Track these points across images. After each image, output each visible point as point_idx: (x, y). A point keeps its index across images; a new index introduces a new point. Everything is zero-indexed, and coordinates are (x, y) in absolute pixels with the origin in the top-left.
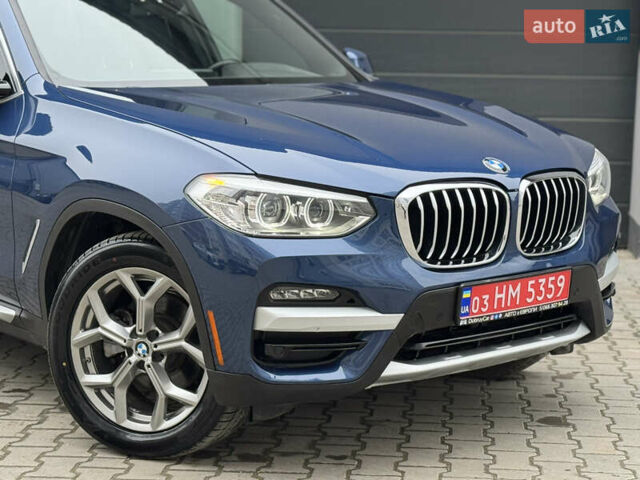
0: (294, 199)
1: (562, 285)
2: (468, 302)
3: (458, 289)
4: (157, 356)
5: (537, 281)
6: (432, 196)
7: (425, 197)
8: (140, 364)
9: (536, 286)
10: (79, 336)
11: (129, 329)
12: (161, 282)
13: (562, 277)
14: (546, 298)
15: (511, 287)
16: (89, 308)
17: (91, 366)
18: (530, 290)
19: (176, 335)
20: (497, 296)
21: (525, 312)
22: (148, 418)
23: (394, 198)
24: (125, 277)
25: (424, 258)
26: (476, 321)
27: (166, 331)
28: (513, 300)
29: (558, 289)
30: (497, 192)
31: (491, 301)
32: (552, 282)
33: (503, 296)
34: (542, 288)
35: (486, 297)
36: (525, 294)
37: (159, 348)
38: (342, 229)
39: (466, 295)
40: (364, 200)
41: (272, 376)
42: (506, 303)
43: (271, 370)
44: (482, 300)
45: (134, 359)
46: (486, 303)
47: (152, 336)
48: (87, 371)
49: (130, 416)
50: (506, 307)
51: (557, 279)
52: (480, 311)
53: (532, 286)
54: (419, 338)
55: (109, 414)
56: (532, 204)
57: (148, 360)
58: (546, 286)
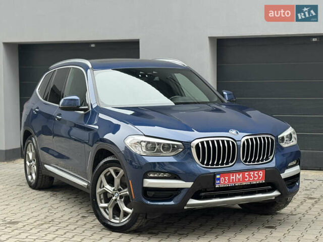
0: (159, 144)
1: (261, 175)
2: (219, 179)
3: (215, 174)
4: (121, 197)
5: (249, 173)
6: (205, 143)
7: (202, 143)
8: (116, 200)
9: (249, 175)
10: (98, 190)
11: (113, 188)
12: (121, 172)
13: (261, 172)
14: (254, 180)
15: (237, 175)
16: (101, 182)
17: (103, 201)
18: (246, 176)
19: (126, 190)
20: (231, 178)
21: (244, 184)
22: (118, 218)
23: (191, 143)
24: (111, 170)
25: (203, 164)
26: (222, 186)
27: (124, 188)
28: (239, 179)
29: (259, 176)
30: (232, 142)
31: (229, 179)
32: (256, 174)
33: (234, 178)
34: (251, 176)
35: (227, 178)
36: (244, 178)
37: (121, 194)
38: (173, 153)
39: (218, 176)
40: (181, 144)
41: (149, 202)
42: (236, 180)
43: (149, 200)
44: (225, 179)
45: (114, 198)
46: (227, 180)
47: (120, 190)
48: (101, 203)
49: (114, 218)
50: (236, 182)
51: (258, 173)
52: (224, 183)
53: (247, 175)
54: (200, 191)
55: (107, 217)
56: (247, 146)
57: (118, 198)
58: (253, 175)
